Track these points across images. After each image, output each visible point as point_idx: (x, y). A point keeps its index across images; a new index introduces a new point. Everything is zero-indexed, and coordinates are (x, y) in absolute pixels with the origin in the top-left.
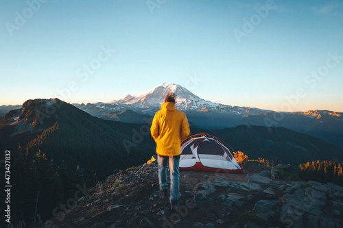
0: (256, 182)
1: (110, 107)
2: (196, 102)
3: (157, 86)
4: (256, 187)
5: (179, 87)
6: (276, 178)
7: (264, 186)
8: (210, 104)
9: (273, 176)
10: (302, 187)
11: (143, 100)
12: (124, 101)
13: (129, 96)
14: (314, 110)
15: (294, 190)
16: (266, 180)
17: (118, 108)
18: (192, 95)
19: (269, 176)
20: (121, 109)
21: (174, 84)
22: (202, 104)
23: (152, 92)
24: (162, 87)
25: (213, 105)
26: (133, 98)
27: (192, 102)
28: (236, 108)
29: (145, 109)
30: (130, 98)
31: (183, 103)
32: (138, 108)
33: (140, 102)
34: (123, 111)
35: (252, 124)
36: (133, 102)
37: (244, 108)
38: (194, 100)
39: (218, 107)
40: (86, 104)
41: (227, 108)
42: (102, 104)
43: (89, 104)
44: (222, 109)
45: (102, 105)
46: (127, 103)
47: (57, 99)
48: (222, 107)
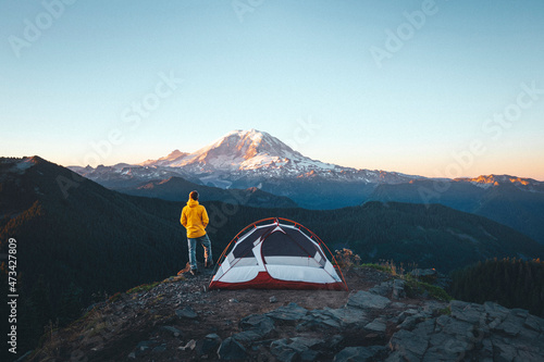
0: (359, 307)
1: (141, 172)
2: (296, 162)
3: (227, 135)
4: (356, 317)
5: (266, 137)
6: (400, 296)
7: (372, 314)
8: (320, 166)
9: (395, 292)
10: (435, 314)
11: (201, 158)
12: (167, 162)
13: (177, 151)
14: (488, 174)
15: (418, 321)
16: (378, 302)
17: (157, 175)
18: (289, 149)
19: (388, 293)
20: (162, 176)
21: (257, 131)
22: (307, 165)
23: (218, 145)
24: (237, 136)
25: (325, 167)
26: (185, 155)
27: (290, 162)
28: (363, 172)
29: (206, 175)
30: (178, 156)
31: (273, 164)
32: (193, 173)
33: (196, 162)
34: (165, 180)
35: (390, 199)
36: (183, 163)
37: (377, 171)
38: (293, 159)
39: (333, 172)
40: (95, 166)
41: (349, 172)
42: (125, 167)
43: (101, 167)
44: (339, 173)
45: (125, 169)
46: (172, 165)
47: (36, 158)
48: (340, 170)
